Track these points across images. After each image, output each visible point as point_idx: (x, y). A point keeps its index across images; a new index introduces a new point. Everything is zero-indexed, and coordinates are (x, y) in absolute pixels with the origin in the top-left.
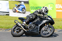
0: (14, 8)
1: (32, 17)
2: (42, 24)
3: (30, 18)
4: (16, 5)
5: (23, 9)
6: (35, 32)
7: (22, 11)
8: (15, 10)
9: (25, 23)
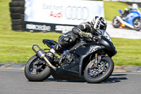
0: (115, 18)
1: (67, 39)
2: (88, 54)
3: (63, 40)
4: (121, 12)
5: (137, 20)
6: (73, 70)
7: (134, 24)
8: (118, 21)
9: (53, 51)
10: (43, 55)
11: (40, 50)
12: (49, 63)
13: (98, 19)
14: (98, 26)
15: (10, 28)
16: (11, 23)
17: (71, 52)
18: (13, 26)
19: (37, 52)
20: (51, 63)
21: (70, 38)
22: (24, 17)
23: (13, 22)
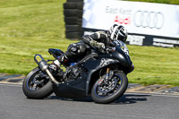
2: (98, 68)
3: (70, 51)
9: (57, 62)
10: (45, 67)
11: (43, 60)
12: (52, 77)
13: (116, 27)
14: (115, 36)
15: (64, 35)
16: (64, 30)
17: (79, 66)
18: (67, 33)
19: (39, 63)
20: (54, 77)
21: (78, 49)
22: (81, 22)
23: (67, 28)
